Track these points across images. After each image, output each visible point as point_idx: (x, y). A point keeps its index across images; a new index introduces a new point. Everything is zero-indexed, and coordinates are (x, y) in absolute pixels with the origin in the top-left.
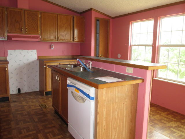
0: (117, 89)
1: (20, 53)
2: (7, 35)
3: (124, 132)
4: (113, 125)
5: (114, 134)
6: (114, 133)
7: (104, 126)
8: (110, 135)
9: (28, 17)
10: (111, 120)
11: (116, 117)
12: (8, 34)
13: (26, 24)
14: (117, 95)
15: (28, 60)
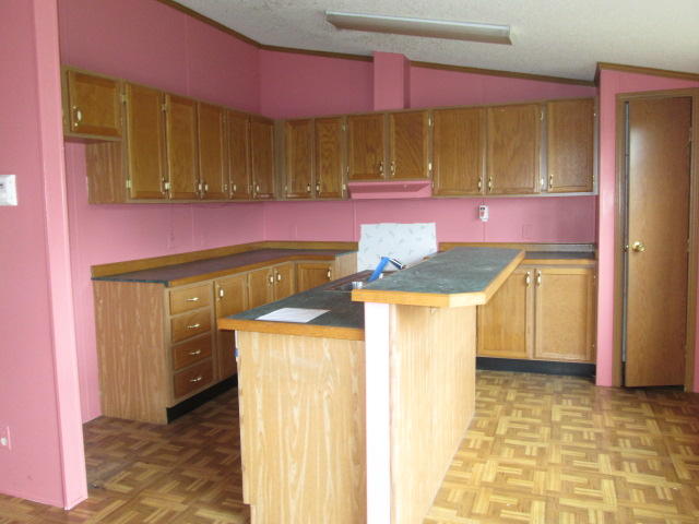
0: (291, 343)
1: (390, 233)
2: (347, 187)
3: (329, 482)
4: (287, 441)
5: (294, 472)
6: (295, 466)
7: (261, 434)
8: (282, 467)
9: (397, 133)
10: (280, 425)
11: (297, 424)
12: (350, 184)
13: (393, 152)
14: (293, 361)
15: (411, 251)
